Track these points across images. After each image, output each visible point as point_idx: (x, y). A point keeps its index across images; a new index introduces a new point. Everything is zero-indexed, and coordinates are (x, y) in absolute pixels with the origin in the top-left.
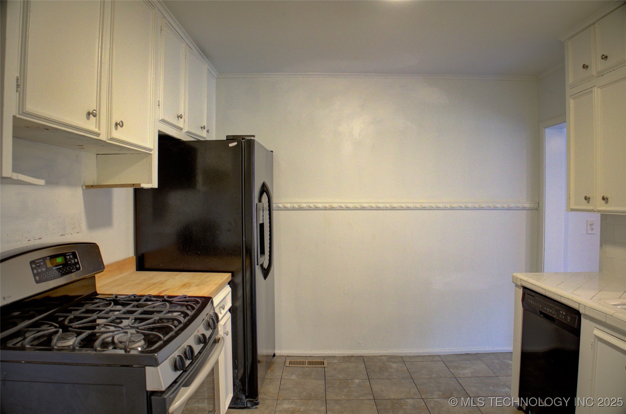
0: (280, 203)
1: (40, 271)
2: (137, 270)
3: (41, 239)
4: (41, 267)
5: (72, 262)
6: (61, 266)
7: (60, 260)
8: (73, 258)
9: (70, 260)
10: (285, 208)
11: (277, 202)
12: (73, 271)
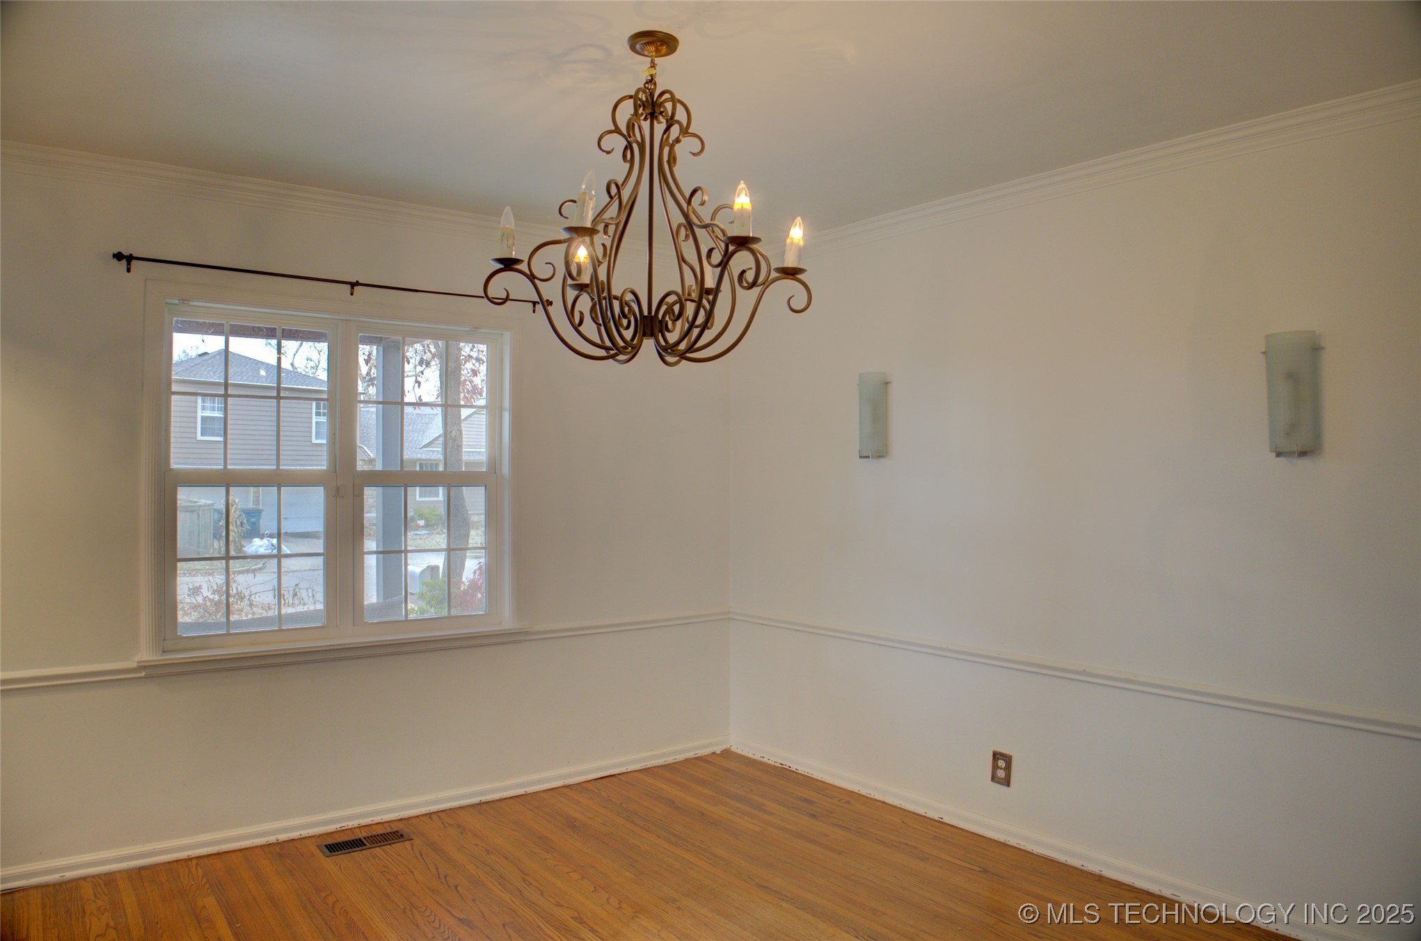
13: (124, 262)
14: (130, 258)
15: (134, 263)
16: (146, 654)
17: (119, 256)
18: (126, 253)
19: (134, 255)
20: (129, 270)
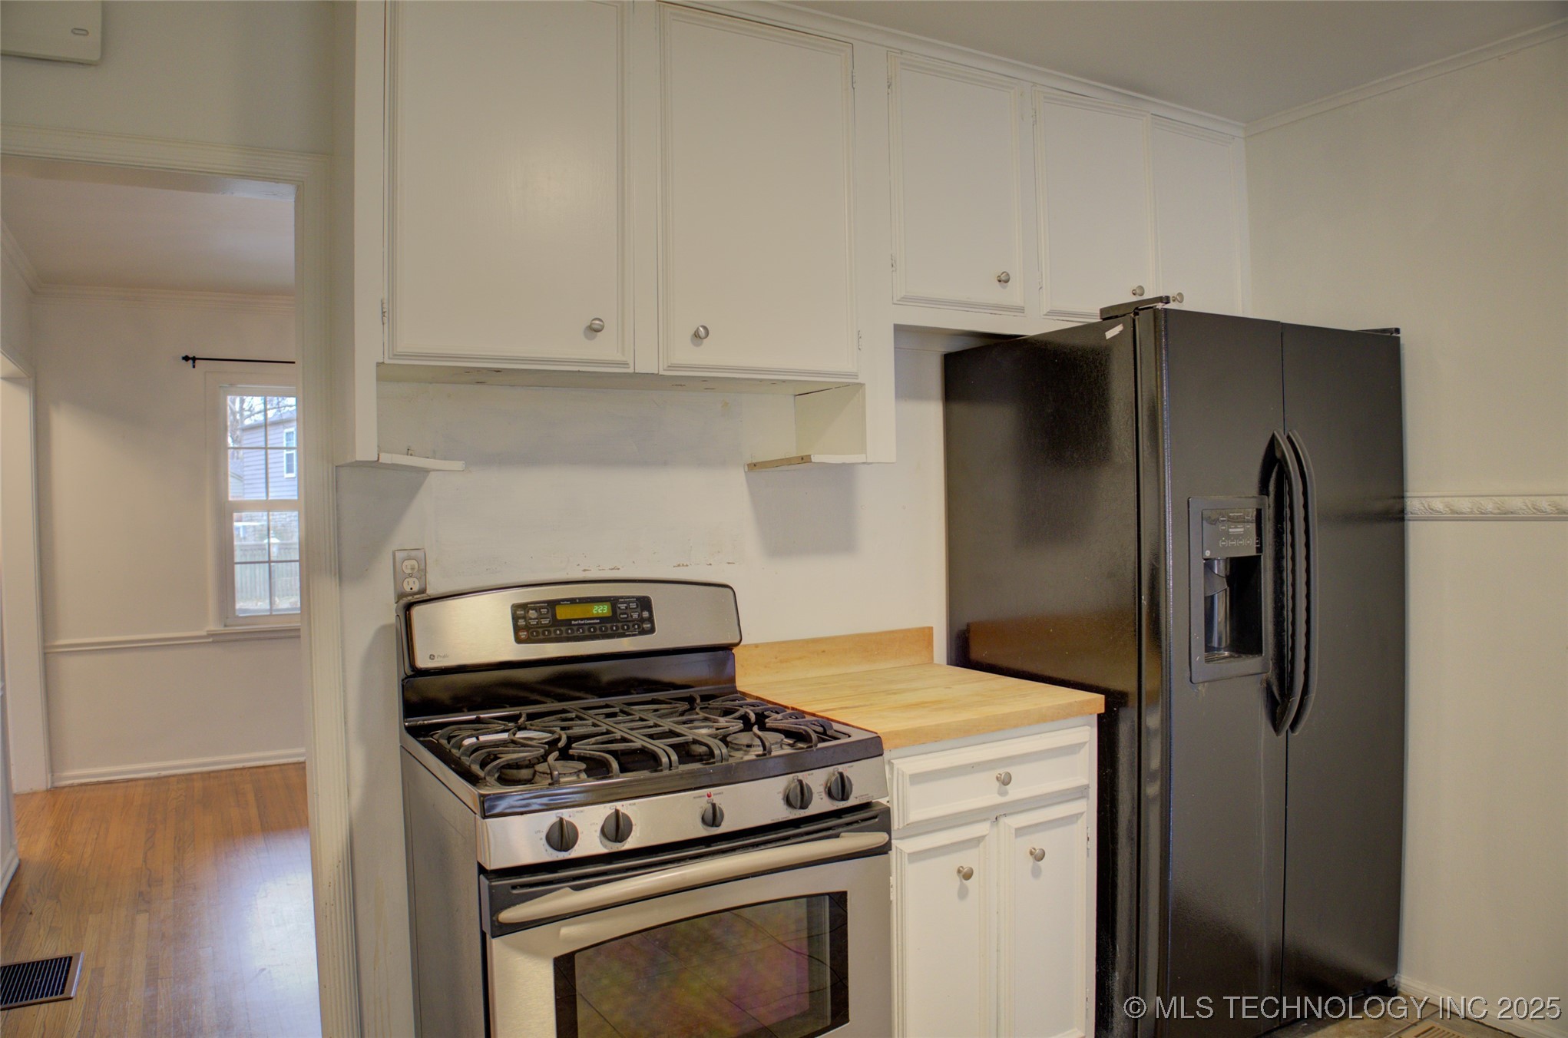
0: (1438, 497)
1: (533, 623)
2: (948, 664)
3: (618, 569)
4: (539, 617)
5: (632, 616)
6: (598, 621)
7: (602, 610)
8: (639, 609)
9: (628, 611)
10: (1453, 512)
11: (1426, 494)
12: (627, 633)
13: (191, 362)
14: (194, 359)
15: (197, 361)
16: (213, 626)
17: (186, 358)
18: (191, 356)
19: (197, 357)
20: (194, 367)
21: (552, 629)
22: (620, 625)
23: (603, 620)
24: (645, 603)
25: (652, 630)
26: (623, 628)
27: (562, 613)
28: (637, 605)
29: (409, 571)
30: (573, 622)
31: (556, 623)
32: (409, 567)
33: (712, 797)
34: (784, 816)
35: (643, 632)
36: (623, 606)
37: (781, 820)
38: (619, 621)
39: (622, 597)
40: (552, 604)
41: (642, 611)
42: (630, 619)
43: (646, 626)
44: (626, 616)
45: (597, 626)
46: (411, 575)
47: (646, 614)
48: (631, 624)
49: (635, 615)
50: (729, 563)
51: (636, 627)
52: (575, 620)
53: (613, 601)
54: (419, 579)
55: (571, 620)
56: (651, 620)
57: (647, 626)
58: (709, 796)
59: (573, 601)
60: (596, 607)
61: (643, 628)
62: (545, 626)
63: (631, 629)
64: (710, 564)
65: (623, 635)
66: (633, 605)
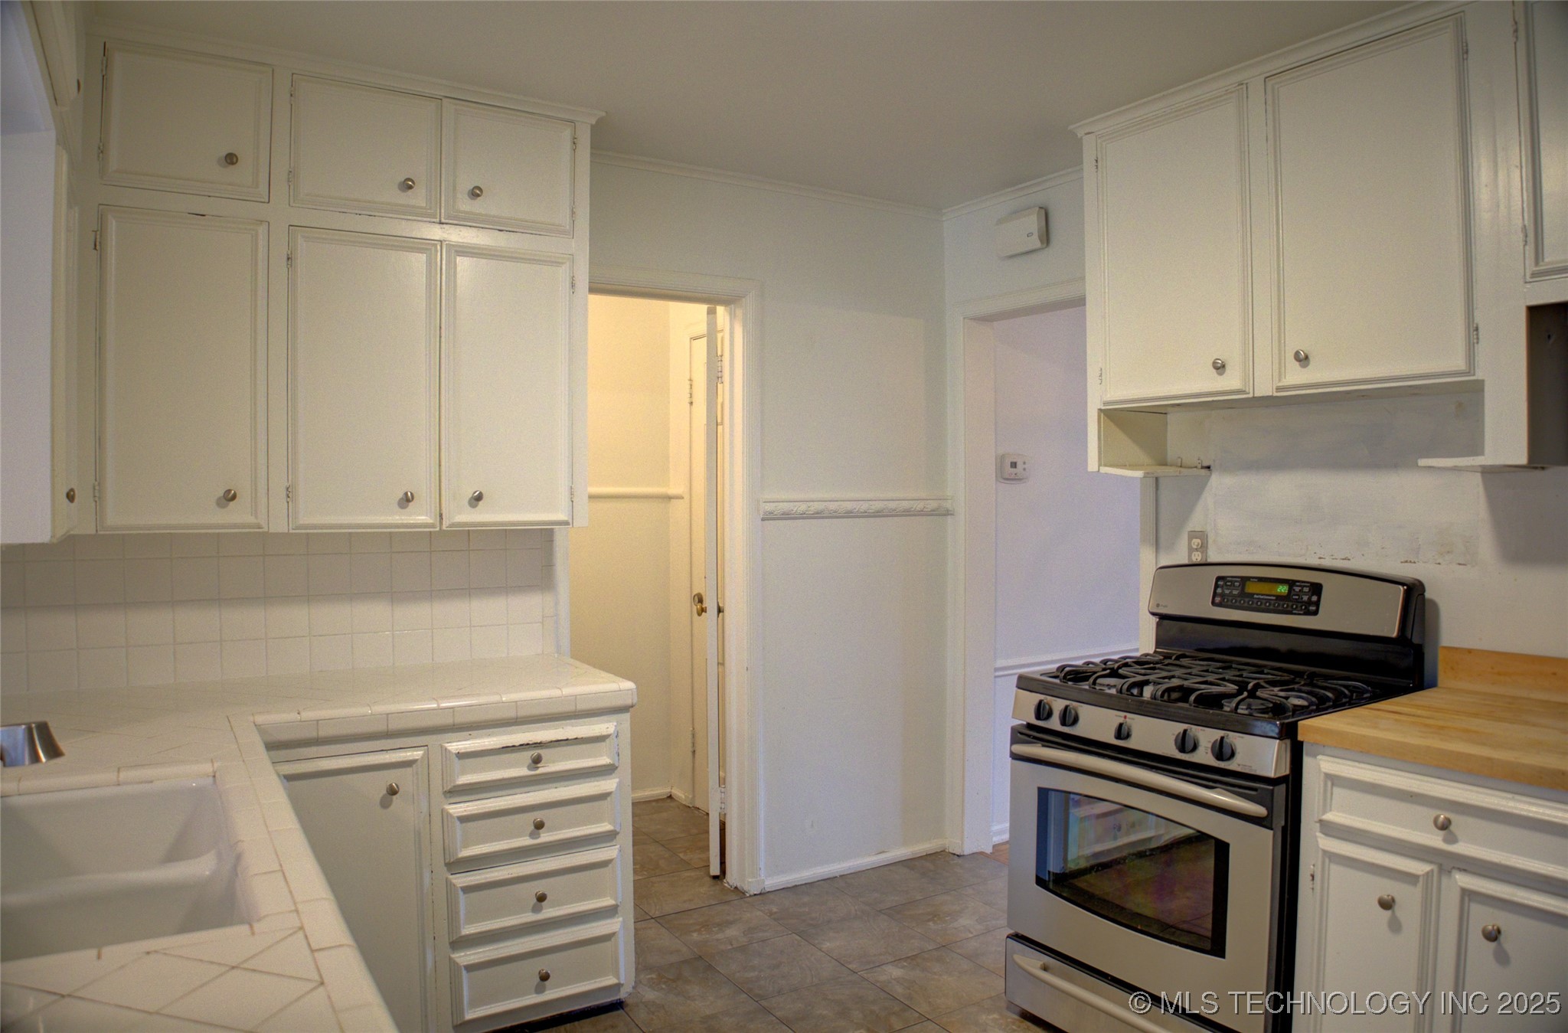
1: (1227, 592)
3: (1349, 560)
4: (1232, 588)
5: (1302, 598)
6: (1274, 598)
8: (1310, 594)
9: (1301, 594)
12: (1294, 612)
21: (1239, 599)
22: (1290, 604)
23: (1279, 598)
24: (1317, 589)
25: (1316, 613)
26: (1292, 606)
27: (1251, 588)
28: (1310, 590)
29: (1195, 547)
30: (1255, 596)
31: (1243, 594)
32: (1196, 544)
33: (1127, 720)
34: (1172, 753)
35: (1308, 613)
36: (1297, 589)
37: (1169, 755)
38: (1291, 601)
39: (1299, 581)
40: (1245, 580)
41: (1312, 595)
42: (1300, 600)
43: (1311, 608)
44: (1297, 597)
45: (1273, 602)
46: (1197, 550)
47: (1314, 598)
48: (1299, 605)
49: (1305, 598)
50: (1460, 564)
51: (1303, 607)
52: (1257, 594)
53: (1291, 583)
54: (1202, 553)
55: (1254, 594)
56: (1317, 604)
57: (1313, 608)
58: (1125, 717)
59: (1261, 580)
60: (1281, 587)
61: (1309, 610)
62: (1234, 596)
63: (1299, 608)
64: (1439, 564)
65: (1290, 613)
66: (1306, 590)
